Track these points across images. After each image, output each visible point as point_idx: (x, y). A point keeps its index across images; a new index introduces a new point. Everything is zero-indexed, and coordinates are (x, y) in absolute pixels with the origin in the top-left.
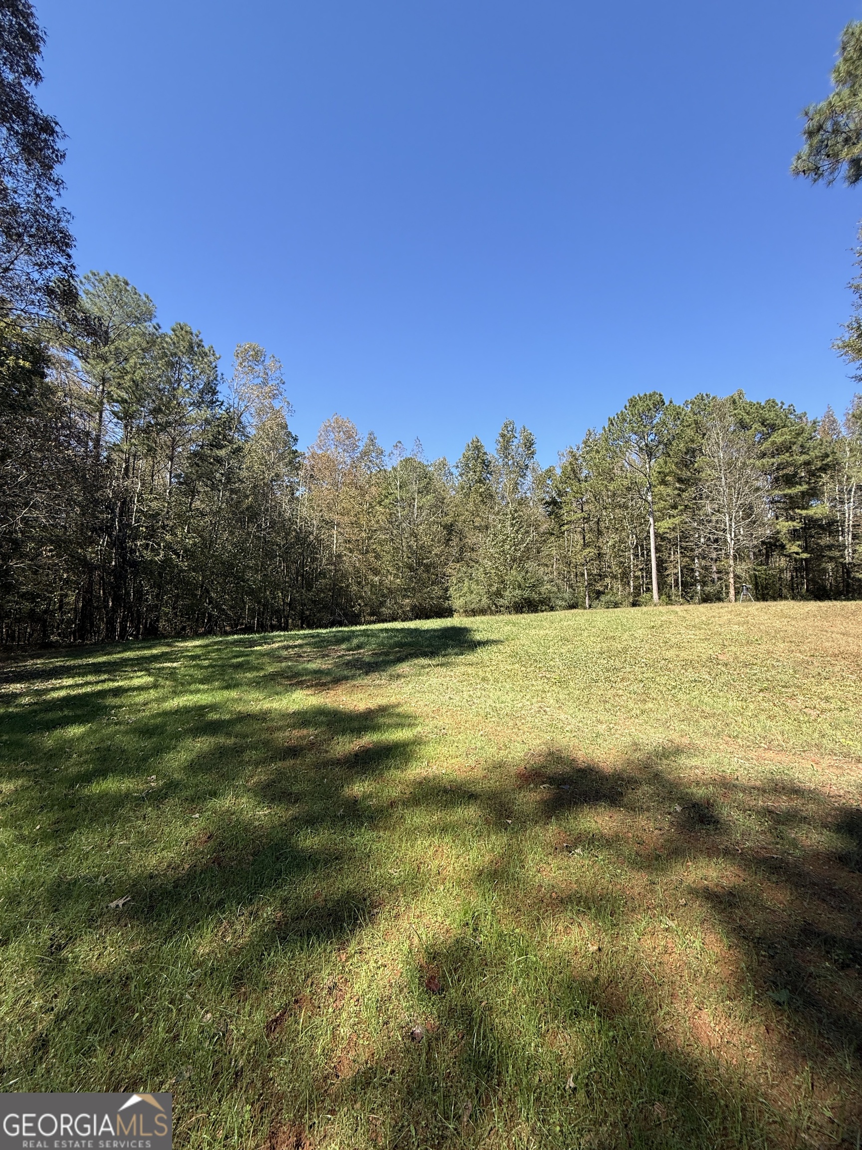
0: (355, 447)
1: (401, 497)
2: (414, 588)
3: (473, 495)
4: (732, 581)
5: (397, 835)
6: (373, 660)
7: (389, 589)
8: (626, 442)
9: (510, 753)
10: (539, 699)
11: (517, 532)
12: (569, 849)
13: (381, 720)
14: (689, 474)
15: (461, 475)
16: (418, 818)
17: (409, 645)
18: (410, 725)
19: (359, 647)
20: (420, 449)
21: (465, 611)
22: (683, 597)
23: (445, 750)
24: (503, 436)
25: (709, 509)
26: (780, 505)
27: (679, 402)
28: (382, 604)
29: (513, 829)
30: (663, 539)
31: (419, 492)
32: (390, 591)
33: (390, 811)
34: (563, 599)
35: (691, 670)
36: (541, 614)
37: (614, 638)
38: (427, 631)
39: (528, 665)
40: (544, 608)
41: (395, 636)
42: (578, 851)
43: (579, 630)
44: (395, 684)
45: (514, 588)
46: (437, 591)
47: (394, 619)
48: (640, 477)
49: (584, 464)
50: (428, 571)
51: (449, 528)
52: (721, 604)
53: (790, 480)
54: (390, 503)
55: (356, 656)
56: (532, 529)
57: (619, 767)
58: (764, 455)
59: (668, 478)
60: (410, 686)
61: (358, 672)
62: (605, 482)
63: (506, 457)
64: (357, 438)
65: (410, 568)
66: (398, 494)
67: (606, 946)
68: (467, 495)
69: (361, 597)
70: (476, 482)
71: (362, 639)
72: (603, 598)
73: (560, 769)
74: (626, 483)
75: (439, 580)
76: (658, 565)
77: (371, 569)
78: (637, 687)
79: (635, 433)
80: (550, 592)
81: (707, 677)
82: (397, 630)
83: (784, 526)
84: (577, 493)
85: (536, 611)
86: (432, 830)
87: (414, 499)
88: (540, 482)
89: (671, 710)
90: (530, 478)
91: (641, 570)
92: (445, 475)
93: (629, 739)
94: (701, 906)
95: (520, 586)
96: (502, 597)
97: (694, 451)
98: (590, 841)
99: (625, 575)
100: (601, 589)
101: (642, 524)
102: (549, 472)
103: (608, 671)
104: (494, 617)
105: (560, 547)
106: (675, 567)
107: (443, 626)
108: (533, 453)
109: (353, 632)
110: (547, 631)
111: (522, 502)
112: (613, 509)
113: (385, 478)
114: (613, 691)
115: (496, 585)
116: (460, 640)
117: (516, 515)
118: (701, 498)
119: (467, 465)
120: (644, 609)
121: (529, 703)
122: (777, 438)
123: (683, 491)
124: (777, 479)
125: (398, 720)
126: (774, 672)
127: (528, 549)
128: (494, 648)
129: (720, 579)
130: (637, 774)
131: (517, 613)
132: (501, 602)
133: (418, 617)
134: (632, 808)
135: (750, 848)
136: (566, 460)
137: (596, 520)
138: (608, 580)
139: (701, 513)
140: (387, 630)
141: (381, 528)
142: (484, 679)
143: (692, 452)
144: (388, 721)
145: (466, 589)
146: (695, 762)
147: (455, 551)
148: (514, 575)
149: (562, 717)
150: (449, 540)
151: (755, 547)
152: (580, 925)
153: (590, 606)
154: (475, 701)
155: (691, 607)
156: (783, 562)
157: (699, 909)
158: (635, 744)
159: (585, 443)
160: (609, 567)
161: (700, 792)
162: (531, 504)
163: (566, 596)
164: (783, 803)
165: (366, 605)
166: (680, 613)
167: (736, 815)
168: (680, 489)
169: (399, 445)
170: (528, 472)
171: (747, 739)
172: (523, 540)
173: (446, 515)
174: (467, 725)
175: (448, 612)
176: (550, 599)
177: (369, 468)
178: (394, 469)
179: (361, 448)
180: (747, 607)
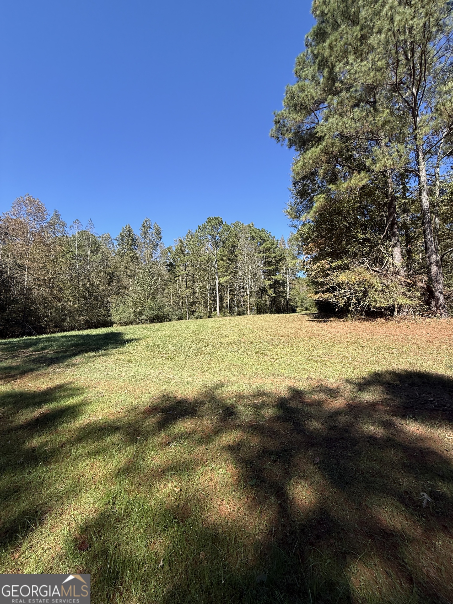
0: (43, 218)
1: (78, 254)
2: (87, 310)
3: (126, 258)
4: (248, 306)
5: (65, 464)
6: (54, 356)
7: (69, 311)
8: (206, 239)
9: (142, 400)
10: (160, 368)
11: (151, 279)
12: (169, 444)
13: (58, 394)
14: (233, 257)
15: (119, 245)
16: (81, 449)
17: (82, 345)
18: (79, 394)
19: (43, 349)
20: (92, 227)
21: (120, 323)
22: (230, 313)
23: (102, 405)
24: (144, 226)
25: (240, 273)
26: (266, 274)
27: (229, 224)
28: (64, 320)
29: (140, 441)
30: (222, 286)
31: (91, 252)
32: (70, 312)
33: (61, 450)
34: (175, 315)
35: (230, 347)
36: (164, 323)
37: (198, 334)
38: (95, 336)
39: (155, 351)
40: (165, 320)
41: (72, 340)
42: (174, 443)
43: (182, 331)
44: (70, 371)
45: (149, 310)
46: (102, 311)
47: (72, 329)
48: (212, 256)
49: (187, 247)
50: (97, 300)
51: (111, 275)
52: (244, 316)
53: (269, 264)
54: (70, 257)
55: (41, 355)
56: (160, 278)
57: (196, 396)
58: (260, 252)
59: (224, 258)
60: (81, 370)
61: (42, 365)
62: (196, 257)
63: (146, 238)
64: (45, 213)
65: (84, 298)
66: (76, 252)
67: (184, 487)
68: (122, 257)
69: (47, 316)
70: (128, 250)
71: (46, 344)
72: (195, 314)
73: (168, 403)
74: (206, 258)
75: (104, 305)
76: (219, 298)
77: (55, 298)
78: (207, 357)
79: (210, 235)
80: (169, 311)
81: (236, 349)
82: (74, 336)
83: (268, 283)
84: (183, 261)
85: (161, 322)
86: (88, 455)
87: (88, 256)
88: (165, 253)
89: (221, 366)
90: (159, 251)
91: (212, 300)
92: (109, 244)
93: (202, 383)
94: (227, 453)
95: (152, 309)
96: (142, 314)
97: (235, 247)
98: (179, 437)
99: (205, 303)
100: (194, 310)
101: (213, 279)
102: (169, 249)
103: (195, 350)
104: (137, 326)
105: (174, 288)
106: (227, 299)
107: (106, 332)
108: (160, 238)
109: (40, 339)
110: (166, 332)
111: (154, 263)
112: (200, 271)
113: (66, 241)
114: (196, 360)
115: (139, 308)
116: (116, 340)
117: (151, 270)
118: (237, 268)
119: (123, 240)
120: (213, 319)
121: (154, 371)
122: (266, 245)
123: (230, 264)
124: (265, 263)
125: (71, 392)
126: (261, 345)
127: (157, 289)
128: (136, 343)
129: (244, 305)
130: (204, 399)
131: (151, 323)
132: (142, 317)
133: (90, 327)
134: (201, 416)
135: (247, 422)
136: (178, 244)
137: (192, 275)
138: (197, 305)
139: (237, 275)
140: (66, 337)
141: (63, 273)
142: (129, 361)
143: (233, 247)
144: (62, 394)
145: (121, 310)
146: (229, 389)
147: (114, 289)
148: (149, 303)
149: (171, 376)
150: (111, 282)
151: (257, 291)
152: (172, 481)
153: (189, 319)
154: (123, 374)
155: (232, 318)
156: (266, 298)
157: (226, 455)
158: (205, 385)
159: (187, 236)
160: (198, 299)
161: (230, 402)
162: (159, 265)
163: (177, 313)
164: (260, 400)
165: (51, 321)
166: (228, 321)
167: (243, 409)
168: (229, 263)
169: (78, 222)
170: (158, 248)
171: (249, 375)
172: (154, 284)
173: (109, 267)
174: (117, 388)
175: (110, 324)
176: (169, 315)
177: (54, 233)
178: (74, 236)
179: (48, 220)
180: (253, 317)
